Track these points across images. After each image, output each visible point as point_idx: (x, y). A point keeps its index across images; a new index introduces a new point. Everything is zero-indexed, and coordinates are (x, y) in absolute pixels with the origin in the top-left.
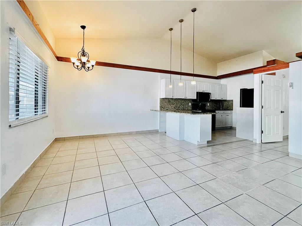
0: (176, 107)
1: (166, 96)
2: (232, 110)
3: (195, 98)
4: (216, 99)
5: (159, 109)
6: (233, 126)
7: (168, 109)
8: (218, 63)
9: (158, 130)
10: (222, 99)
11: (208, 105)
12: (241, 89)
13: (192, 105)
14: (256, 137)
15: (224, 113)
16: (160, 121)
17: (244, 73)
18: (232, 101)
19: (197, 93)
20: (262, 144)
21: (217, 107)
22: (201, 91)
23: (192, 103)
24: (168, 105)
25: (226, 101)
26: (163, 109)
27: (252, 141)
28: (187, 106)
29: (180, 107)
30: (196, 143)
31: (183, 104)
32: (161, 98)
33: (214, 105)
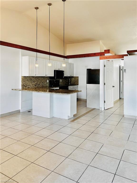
0: (37, 85)
1: (29, 74)
2: (78, 85)
3: (53, 75)
4: (67, 76)
5: (20, 87)
6: (78, 98)
7: (30, 87)
8: (67, 44)
9: (20, 110)
10: (71, 76)
11: (61, 81)
12: (87, 69)
13: (50, 81)
14: (102, 106)
15: (73, 88)
16: (22, 100)
17: (87, 56)
18: (78, 77)
19: (55, 71)
20: (105, 110)
21: (67, 82)
22: (57, 69)
23: (50, 80)
24: (30, 83)
25: (73, 77)
26: (25, 87)
27: (99, 109)
28: (45, 83)
29: (40, 84)
30: (67, 118)
31: (42, 81)
32: (23, 76)
33: (65, 81)
